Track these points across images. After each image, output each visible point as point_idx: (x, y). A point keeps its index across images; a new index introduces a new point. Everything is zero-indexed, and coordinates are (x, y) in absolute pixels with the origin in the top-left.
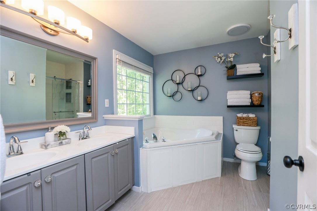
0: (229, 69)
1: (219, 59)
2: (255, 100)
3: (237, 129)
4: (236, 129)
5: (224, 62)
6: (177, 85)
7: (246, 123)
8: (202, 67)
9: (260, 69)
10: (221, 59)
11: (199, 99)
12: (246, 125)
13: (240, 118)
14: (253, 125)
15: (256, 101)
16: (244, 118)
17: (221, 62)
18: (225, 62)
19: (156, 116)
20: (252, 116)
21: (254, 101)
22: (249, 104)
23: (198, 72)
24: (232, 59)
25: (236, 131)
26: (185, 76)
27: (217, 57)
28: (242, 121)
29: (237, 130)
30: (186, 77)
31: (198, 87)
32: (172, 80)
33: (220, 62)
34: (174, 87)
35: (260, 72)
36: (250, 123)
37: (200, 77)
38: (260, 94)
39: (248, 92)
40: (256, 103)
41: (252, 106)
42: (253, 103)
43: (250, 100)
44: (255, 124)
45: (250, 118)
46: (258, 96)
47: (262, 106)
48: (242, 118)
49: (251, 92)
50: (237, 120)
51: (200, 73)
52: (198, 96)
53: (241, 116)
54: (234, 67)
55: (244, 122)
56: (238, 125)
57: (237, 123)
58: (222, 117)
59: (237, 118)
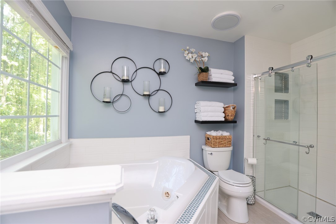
1: (190, 55)
3: (212, 152)
5: (195, 60)
6: (122, 83)
9: (233, 78)
10: (192, 56)
11: (160, 111)
12: (222, 145)
13: (216, 138)
14: (228, 146)
15: (231, 116)
20: (226, 134)
21: (228, 115)
22: (223, 119)
23: (160, 68)
24: (206, 59)
26: (137, 69)
27: (187, 52)
28: (217, 141)
30: (138, 71)
32: (112, 72)
35: (233, 82)
37: (160, 76)
38: (235, 107)
39: (222, 105)
40: (230, 118)
41: (226, 122)
42: (227, 118)
43: (224, 115)
44: (230, 144)
45: (225, 136)
46: (233, 110)
47: (234, 122)
48: (218, 138)
49: (225, 105)
50: (213, 140)
51: (162, 70)
52: (160, 106)
53: (216, 135)
54: (206, 70)
55: (219, 143)
56: (213, 147)
57: (213, 144)
58: (189, 136)
59: (213, 137)
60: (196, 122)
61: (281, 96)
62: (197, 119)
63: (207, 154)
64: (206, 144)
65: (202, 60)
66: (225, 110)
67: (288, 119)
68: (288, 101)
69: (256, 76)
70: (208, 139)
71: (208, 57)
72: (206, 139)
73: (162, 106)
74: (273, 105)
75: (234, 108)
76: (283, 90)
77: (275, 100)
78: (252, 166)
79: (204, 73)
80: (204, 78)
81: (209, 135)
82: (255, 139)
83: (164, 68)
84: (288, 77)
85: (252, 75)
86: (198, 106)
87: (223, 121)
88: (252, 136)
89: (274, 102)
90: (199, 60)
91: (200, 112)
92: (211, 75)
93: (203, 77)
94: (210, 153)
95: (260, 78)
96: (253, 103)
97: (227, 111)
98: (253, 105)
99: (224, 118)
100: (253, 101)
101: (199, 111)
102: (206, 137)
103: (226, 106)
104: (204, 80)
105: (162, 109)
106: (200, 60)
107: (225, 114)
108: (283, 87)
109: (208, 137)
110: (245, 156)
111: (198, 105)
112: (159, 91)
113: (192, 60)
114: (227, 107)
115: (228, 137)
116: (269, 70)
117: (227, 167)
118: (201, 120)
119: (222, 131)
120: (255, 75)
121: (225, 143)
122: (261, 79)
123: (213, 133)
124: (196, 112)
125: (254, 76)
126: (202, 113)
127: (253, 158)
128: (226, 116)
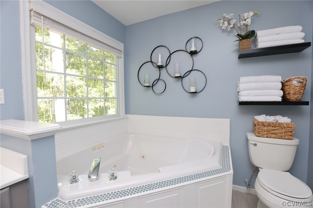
0: (243, 39)
1: (226, 23)
2: (291, 92)
3: (257, 143)
4: (253, 142)
5: (233, 27)
6: (158, 69)
7: (273, 133)
8: (198, 39)
9: (303, 35)
10: (229, 24)
11: (191, 91)
12: (274, 136)
13: (263, 124)
14: (286, 137)
15: (294, 94)
16: (269, 125)
17: (229, 28)
18: (236, 27)
19: (128, 115)
20: (284, 120)
21: (289, 93)
22: (279, 99)
23: (191, 47)
24: (249, 21)
25: (253, 145)
26: (171, 54)
27: (222, 21)
28: (266, 128)
29: (255, 145)
30: (172, 56)
31: (191, 71)
32: (151, 62)
33: (227, 27)
34: (154, 73)
36: (280, 133)
37: (193, 55)
41: (286, 102)
43: (282, 93)
44: (291, 135)
46: (298, 85)
48: (267, 124)
49: (283, 78)
50: (257, 127)
51: (193, 49)
52: (191, 87)
53: (264, 121)
54: (251, 35)
55: (269, 131)
56: (257, 136)
57: (257, 132)
58: (229, 120)
59: (257, 123)
63: (250, 143)
64: (254, 131)
66: (283, 86)
70: (255, 125)
73: (193, 86)
75: (301, 82)
79: (245, 41)
80: (245, 47)
81: (256, 120)
83: (195, 47)
87: (279, 102)
92: (258, 40)
99: (282, 97)
102: (253, 123)
103: (286, 79)
105: (193, 90)
107: (284, 91)
112: (192, 72)
115: (285, 125)
117: (288, 168)
119: (282, 116)
124: (238, 91)
126: (242, 92)
128: (287, 95)
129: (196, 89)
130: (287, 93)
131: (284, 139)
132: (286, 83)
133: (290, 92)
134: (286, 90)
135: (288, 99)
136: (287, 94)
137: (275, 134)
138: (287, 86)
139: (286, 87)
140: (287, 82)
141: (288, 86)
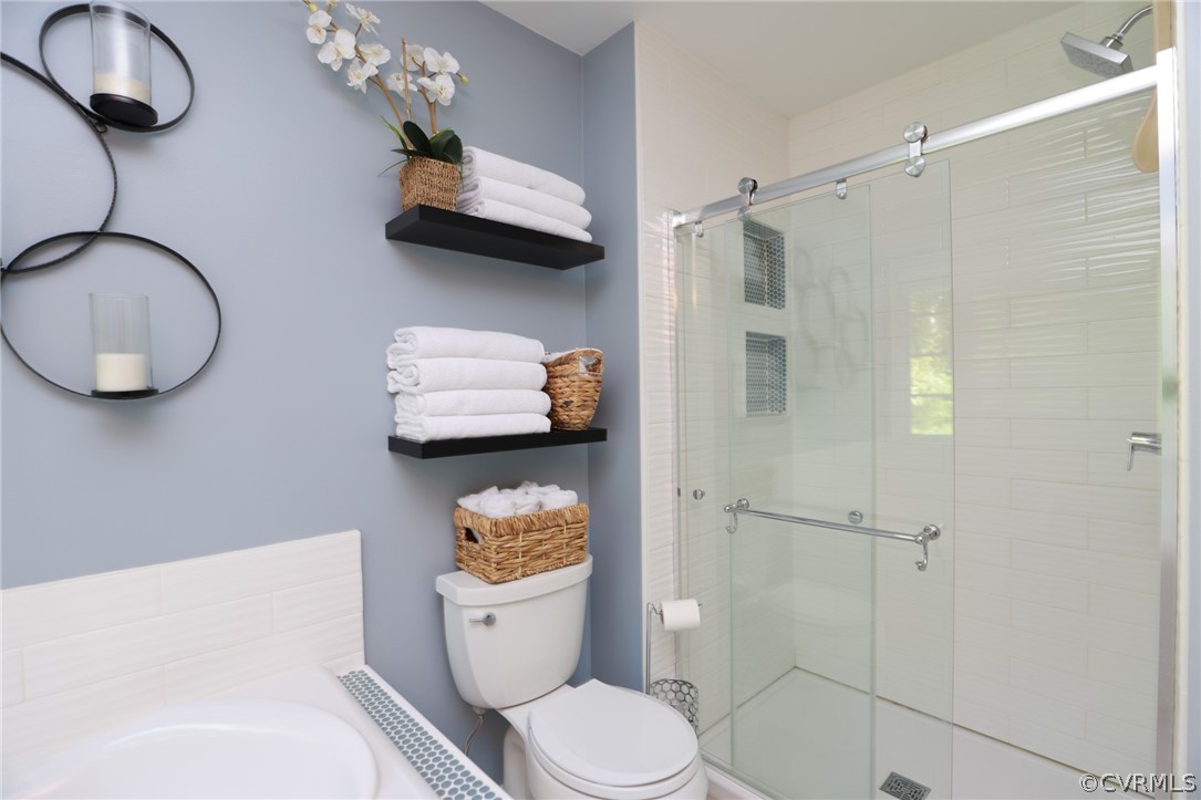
0: (426, 153)
2: (575, 399)
3: (494, 611)
4: (477, 614)
5: (376, 81)
7: (540, 557)
9: (586, 217)
12: (541, 563)
13: (509, 528)
14: (570, 559)
15: (583, 407)
16: (528, 527)
20: (558, 498)
21: (567, 404)
22: (544, 425)
25: (482, 628)
28: (520, 542)
29: (488, 621)
31: (95, 235)
33: (347, 66)
35: (586, 237)
38: (599, 362)
39: (535, 348)
40: (577, 417)
41: (560, 435)
42: (563, 415)
43: (545, 402)
44: (581, 548)
45: (558, 514)
46: (591, 378)
47: (594, 434)
48: (522, 526)
49: (549, 351)
50: (495, 544)
51: (121, 85)
52: (105, 351)
53: (509, 514)
54: (448, 150)
55: (527, 552)
56: (495, 583)
57: (494, 565)
58: (356, 534)
59: (494, 529)
60: (398, 445)
61: (765, 320)
62: (402, 432)
63: (466, 623)
64: (458, 565)
65: (423, 90)
66: (551, 376)
67: (784, 409)
68: (784, 341)
69: (682, 219)
70: (470, 536)
71: (456, 78)
72: (458, 538)
73: (121, 348)
74: (741, 355)
75: (593, 368)
76: (766, 296)
77: (748, 334)
78: (678, 637)
79: (435, 165)
80: (435, 193)
81: (473, 514)
82: (683, 506)
84: (783, 248)
85: (665, 215)
86: (406, 352)
87: (544, 434)
88: (670, 495)
89: (745, 343)
90: (406, 90)
91: (414, 390)
92: (476, 186)
93: (430, 185)
94: (481, 614)
95: (698, 228)
96: (673, 342)
97: (559, 382)
98: (674, 354)
99: (548, 416)
100: (673, 333)
101: (410, 381)
102: (456, 528)
103: (557, 355)
104: (435, 205)
106: (414, 88)
107: (553, 397)
108: (766, 287)
109: (469, 524)
110: (647, 596)
111: (408, 346)
113: (358, 78)
114: (561, 362)
115: (568, 516)
116: (743, 191)
117: (567, 668)
118: (422, 438)
119: (541, 485)
120: (678, 213)
121: (559, 547)
122: (701, 236)
123: (494, 505)
124: (391, 388)
125: (676, 221)
126: (426, 395)
127: (680, 598)
128: (559, 409)
129: (150, 373)
130: (561, 401)
131: (566, 566)
132: (558, 368)
133: (571, 399)
134: (559, 391)
135: (563, 423)
136: (561, 407)
137: (546, 555)
138: (561, 376)
139: (558, 380)
140: (560, 365)
141: (565, 379)
